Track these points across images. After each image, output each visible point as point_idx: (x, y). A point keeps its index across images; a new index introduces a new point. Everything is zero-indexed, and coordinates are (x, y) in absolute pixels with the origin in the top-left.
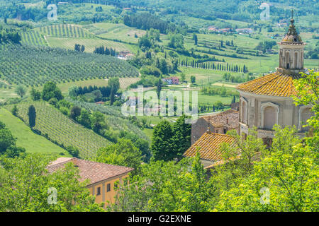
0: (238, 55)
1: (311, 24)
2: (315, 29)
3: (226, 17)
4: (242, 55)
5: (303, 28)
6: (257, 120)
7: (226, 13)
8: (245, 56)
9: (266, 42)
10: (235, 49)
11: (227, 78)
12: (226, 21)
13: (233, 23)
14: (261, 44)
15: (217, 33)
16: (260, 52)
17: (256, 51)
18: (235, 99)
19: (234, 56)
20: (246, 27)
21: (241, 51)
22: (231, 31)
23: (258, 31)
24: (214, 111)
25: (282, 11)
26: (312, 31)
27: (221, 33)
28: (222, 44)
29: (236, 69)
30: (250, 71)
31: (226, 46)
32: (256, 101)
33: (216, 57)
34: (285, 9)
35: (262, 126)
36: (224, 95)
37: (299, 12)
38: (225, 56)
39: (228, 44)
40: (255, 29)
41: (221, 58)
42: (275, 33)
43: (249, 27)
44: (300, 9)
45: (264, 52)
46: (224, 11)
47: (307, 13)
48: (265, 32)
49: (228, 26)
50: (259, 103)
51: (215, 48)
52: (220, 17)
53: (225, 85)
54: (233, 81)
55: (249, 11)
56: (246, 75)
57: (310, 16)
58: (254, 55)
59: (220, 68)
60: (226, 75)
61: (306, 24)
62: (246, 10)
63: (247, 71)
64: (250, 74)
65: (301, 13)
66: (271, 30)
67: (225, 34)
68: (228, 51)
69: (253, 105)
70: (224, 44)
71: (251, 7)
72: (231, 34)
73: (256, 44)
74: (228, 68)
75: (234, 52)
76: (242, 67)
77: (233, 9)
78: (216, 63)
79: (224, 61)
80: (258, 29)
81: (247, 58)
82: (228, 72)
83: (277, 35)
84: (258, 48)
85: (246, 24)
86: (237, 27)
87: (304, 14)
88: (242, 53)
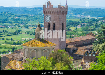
0: (9, 35)
1: (32, 24)
2: (34, 26)
3: (4, 22)
4: (10, 35)
5: (30, 25)
6: (29, 55)
7: (4, 21)
8: (11, 35)
9: (18, 30)
10: (8, 33)
11: (6, 42)
12: (4, 23)
13: (7, 24)
14: (16, 31)
15: (2, 28)
16: (16, 33)
17: (15, 33)
18: (9, 50)
19: (8, 35)
20: (11, 25)
21: (10, 33)
22: (6, 27)
23: (15, 27)
24: (2, 54)
25: (22, 20)
26: (33, 26)
27: (3, 27)
28: (3, 31)
29: (9, 39)
30: (14, 40)
31: (5, 32)
32: (29, 49)
33: (2, 36)
34: (23, 19)
35: (31, 57)
36: (5, 48)
37: (28, 20)
38: (5, 35)
39: (5, 31)
40: (14, 26)
41: (3, 36)
42: (21, 27)
43: (12, 25)
44: (28, 19)
45: (18, 33)
46: (3, 20)
47: (31, 21)
48: (17, 27)
49: (5, 25)
50: (30, 50)
51: (1, 33)
52: (2, 22)
53: (6, 45)
54: (8, 44)
55: (12, 20)
56: (12, 41)
57: (32, 21)
58: (14, 35)
59: (3, 39)
60: (6, 41)
61: (30, 24)
62: (11, 20)
63: (12, 40)
64: (14, 41)
65: (29, 20)
66: (19, 26)
67: (4, 28)
68: (6, 33)
69: (28, 50)
70: (4, 31)
71: (12, 19)
72: (6, 28)
73: (15, 31)
74: (6, 39)
75: (8, 34)
76: (11, 39)
77: (6, 20)
78: (2, 38)
79: (4, 37)
80: (15, 26)
81: (12, 36)
82: (6, 40)
83: (21, 28)
84: (16, 32)
85: (11, 24)
86: (8, 26)
87: (30, 21)
88: (10, 34)
